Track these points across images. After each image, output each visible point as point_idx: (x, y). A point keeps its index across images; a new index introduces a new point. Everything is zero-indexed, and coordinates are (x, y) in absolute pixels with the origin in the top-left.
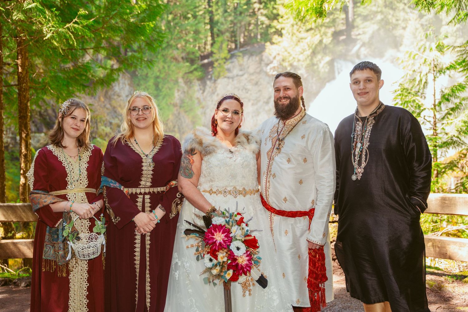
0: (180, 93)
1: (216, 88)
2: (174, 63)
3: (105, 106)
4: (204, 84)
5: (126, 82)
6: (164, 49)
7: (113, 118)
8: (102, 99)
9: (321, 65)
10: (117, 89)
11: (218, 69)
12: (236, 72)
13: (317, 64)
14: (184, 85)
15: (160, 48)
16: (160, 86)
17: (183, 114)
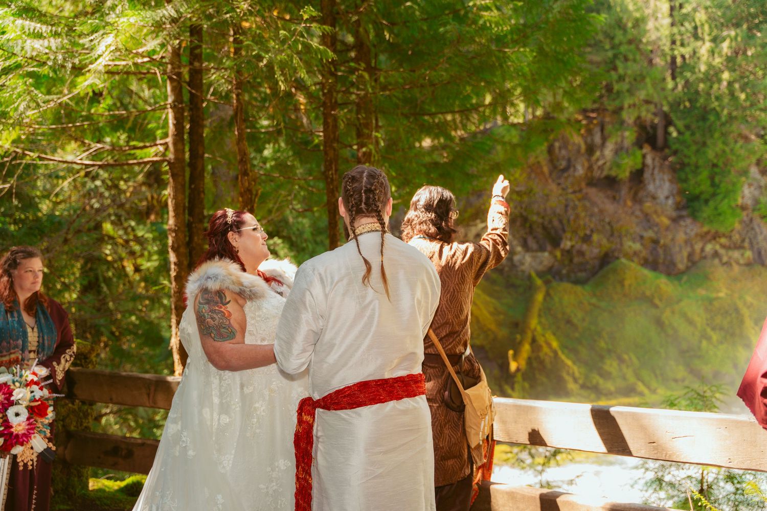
0: (752, 188)
2: (741, 142)
3: (633, 213)
6: (723, 124)
7: (646, 230)
8: (629, 203)
10: (651, 187)
14: (758, 176)
15: (718, 123)
16: (717, 180)
17: (757, 221)
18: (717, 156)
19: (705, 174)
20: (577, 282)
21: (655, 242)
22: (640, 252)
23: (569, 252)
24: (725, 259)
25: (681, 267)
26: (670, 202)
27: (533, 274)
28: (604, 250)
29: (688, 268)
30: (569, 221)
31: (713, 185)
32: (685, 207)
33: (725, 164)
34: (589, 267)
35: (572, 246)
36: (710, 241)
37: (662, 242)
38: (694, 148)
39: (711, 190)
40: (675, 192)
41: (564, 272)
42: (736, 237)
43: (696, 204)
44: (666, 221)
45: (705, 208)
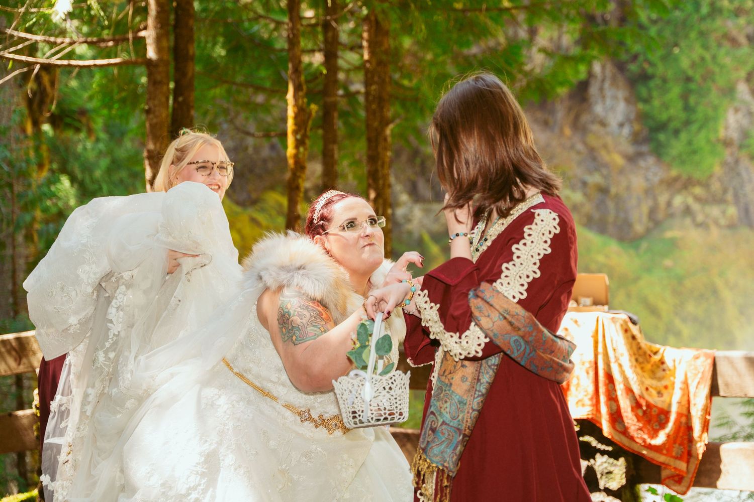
0: (740, 115)
2: (727, 45)
3: (572, 147)
5: (622, 94)
6: (703, 19)
7: (590, 172)
8: (568, 131)
10: (599, 109)
14: (748, 97)
15: (696, 17)
16: (692, 100)
17: (745, 162)
18: (693, 65)
19: (675, 91)
21: (603, 191)
22: (582, 205)
24: (700, 218)
25: (639, 228)
26: (626, 131)
27: (427, 238)
29: (648, 231)
31: (687, 108)
32: (647, 140)
33: (704, 78)
36: (679, 191)
37: (613, 190)
38: (660, 52)
39: (683, 116)
40: (633, 116)
42: (716, 186)
43: (662, 137)
44: (619, 160)
45: (674, 142)
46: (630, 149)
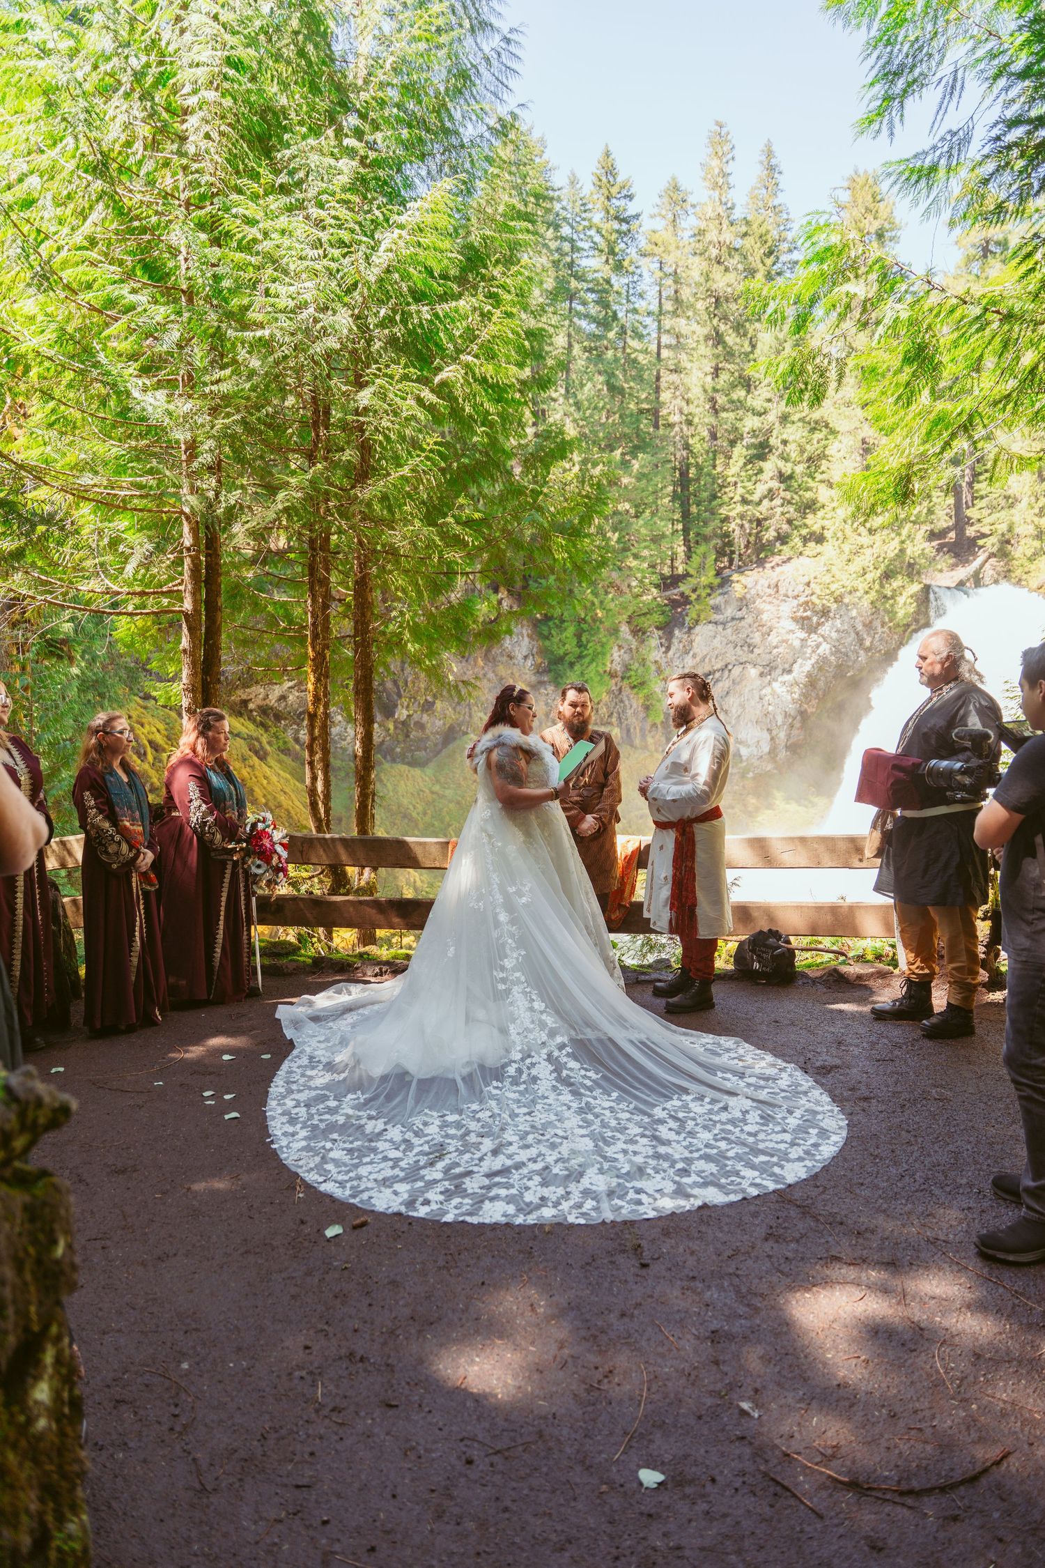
0: (622, 652)
1: (691, 642)
2: (612, 592)
3: (485, 675)
4: (669, 636)
5: (524, 631)
6: (593, 569)
8: (481, 663)
9: (901, 600)
11: (697, 607)
12: (729, 612)
13: (892, 597)
14: (630, 637)
16: (584, 639)
17: (626, 691)
18: (585, 608)
19: (571, 630)
20: (414, 763)
23: (404, 723)
26: (529, 662)
28: (449, 722)
30: (406, 683)
31: (580, 645)
32: (547, 671)
33: (594, 620)
34: (429, 744)
35: (409, 716)
38: (559, 597)
40: (535, 650)
41: (398, 750)
43: (560, 667)
45: (569, 673)
46: (534, 679)
